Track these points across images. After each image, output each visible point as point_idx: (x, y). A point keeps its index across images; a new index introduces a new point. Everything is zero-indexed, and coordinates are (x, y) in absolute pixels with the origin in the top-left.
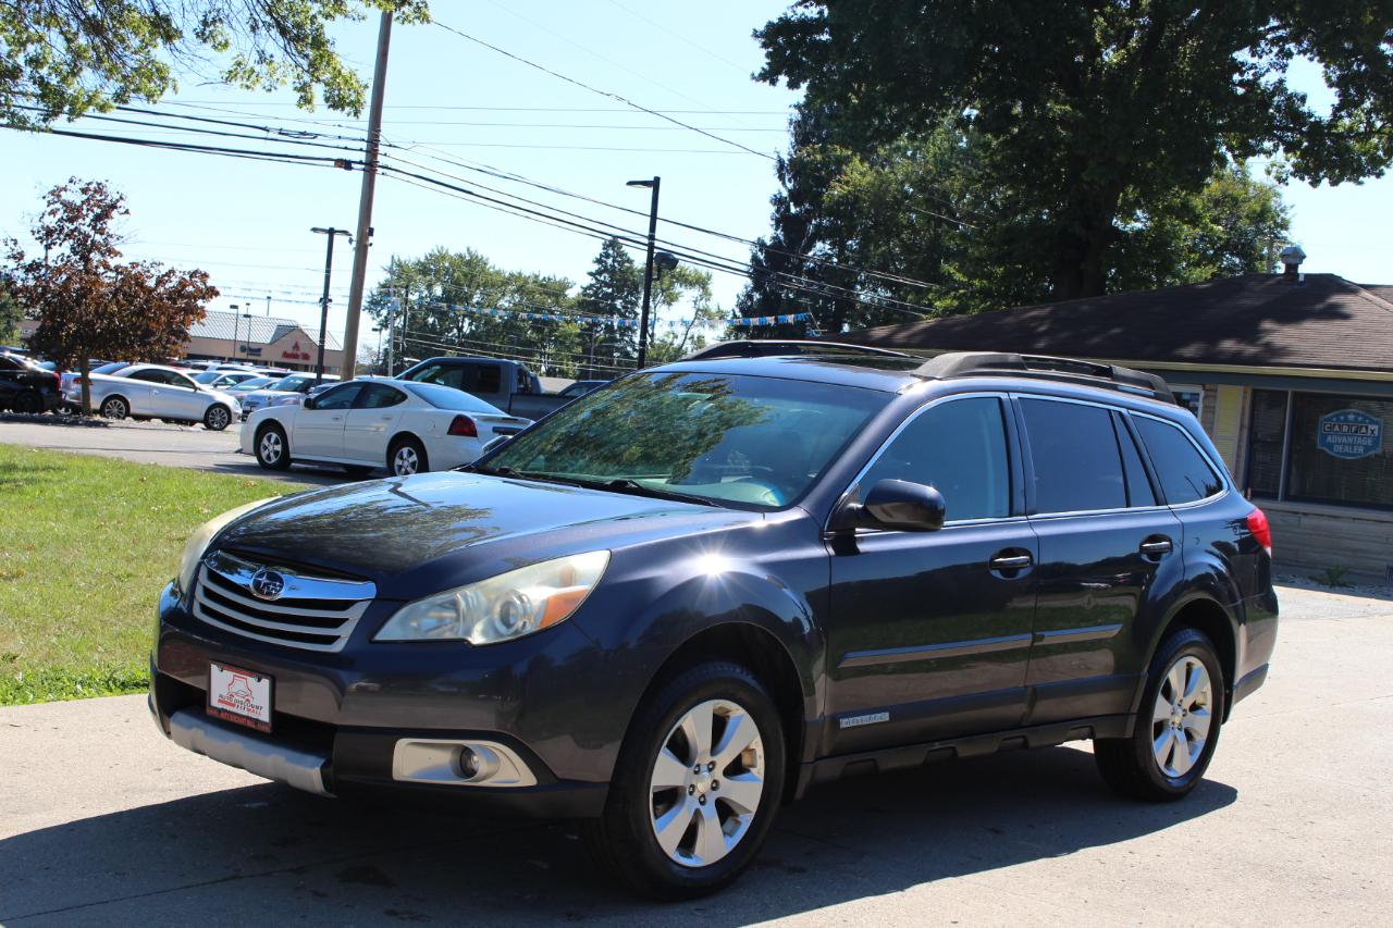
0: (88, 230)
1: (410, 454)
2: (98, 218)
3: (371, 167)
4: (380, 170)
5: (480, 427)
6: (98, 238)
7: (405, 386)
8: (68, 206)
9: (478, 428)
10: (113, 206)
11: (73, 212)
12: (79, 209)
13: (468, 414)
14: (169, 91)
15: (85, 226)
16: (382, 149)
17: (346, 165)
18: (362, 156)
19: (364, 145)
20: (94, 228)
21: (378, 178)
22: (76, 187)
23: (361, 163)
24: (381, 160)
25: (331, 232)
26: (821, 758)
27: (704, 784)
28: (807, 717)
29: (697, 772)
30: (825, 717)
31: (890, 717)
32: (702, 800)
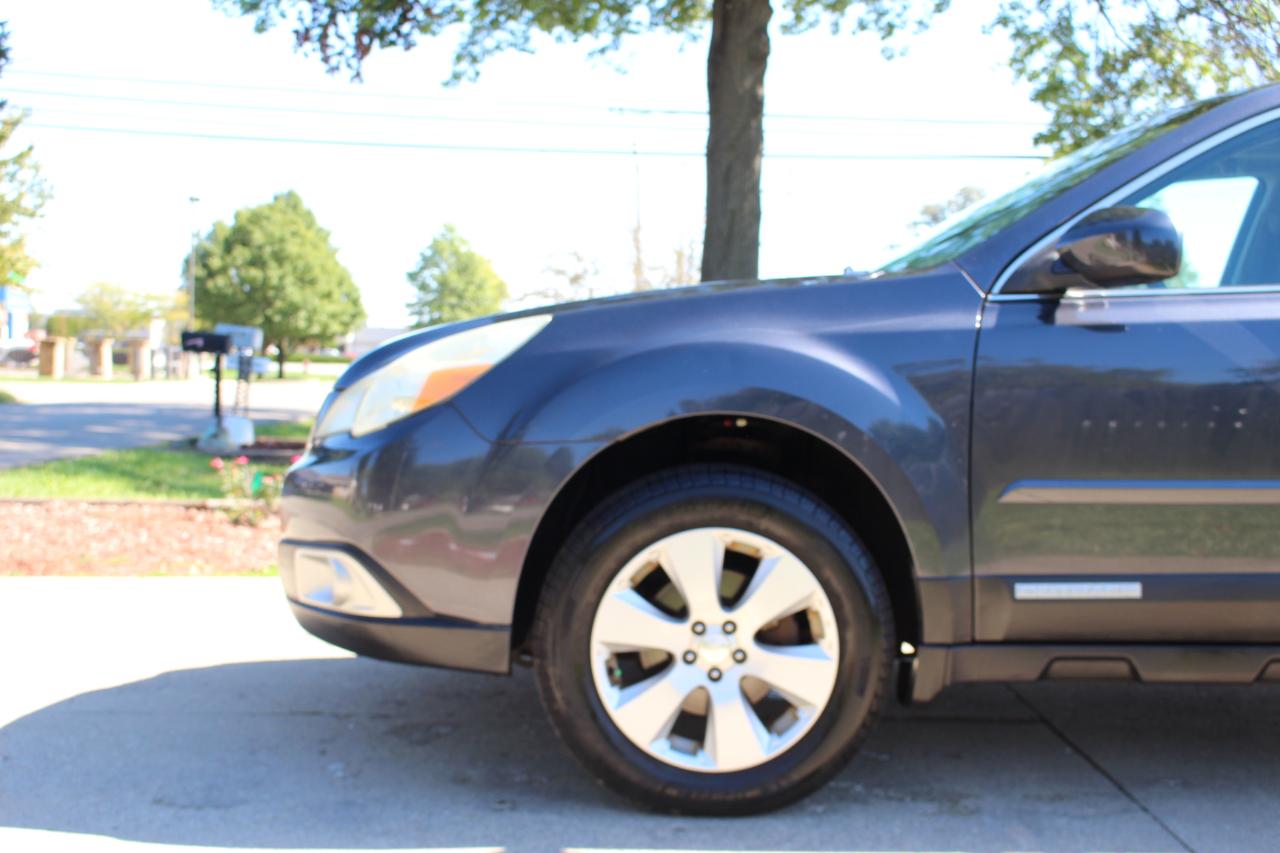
26: (974, 643)
27: (715, 653)
28: (920, 571)
29: (700, 630)
30: (972, 577)
31: (1145, 590)
32: (715, 675)
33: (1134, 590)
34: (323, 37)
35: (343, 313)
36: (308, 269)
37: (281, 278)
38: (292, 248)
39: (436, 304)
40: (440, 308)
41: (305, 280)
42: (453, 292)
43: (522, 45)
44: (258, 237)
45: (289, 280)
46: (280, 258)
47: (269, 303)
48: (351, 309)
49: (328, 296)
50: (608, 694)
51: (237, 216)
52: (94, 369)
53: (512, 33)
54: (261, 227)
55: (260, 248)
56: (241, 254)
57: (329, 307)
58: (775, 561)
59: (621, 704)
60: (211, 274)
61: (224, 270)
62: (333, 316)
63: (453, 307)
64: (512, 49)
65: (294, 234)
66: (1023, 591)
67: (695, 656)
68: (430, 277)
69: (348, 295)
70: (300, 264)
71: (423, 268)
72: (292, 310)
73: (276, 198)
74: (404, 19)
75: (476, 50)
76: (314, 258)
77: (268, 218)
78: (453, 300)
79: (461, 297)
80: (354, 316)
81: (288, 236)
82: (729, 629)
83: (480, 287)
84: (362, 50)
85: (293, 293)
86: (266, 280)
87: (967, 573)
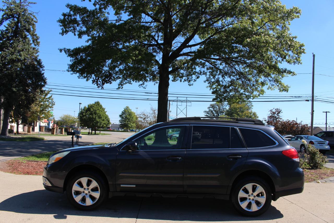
0: (276, 116)
1: (303, 148)
2: (278, 114)
3: (313, 101)
4: (314, 101)
5: (315, 143)
6: (278, 117)
7: (304, 136)
8: (273, 112)
9: (314, 143)
10: (280, 112)
11: (274, 113)
12: (275, 113)
13: (313, 141)
14: (265, 93)
15: (276, 115)
16: (314, 97)
17: (308, 101)
18: (311, 99)
19: (311, 97)
20: (277, 115)
21: (314, 102)
22: (275, 109)
23: (311, 100)
24: (314, 99)
25: (326, 112)
26: (116, 191)
27: (86, 192)
28: (109, 183)
29: (85, 189)
30: (116, 184)
31: (136, 186)
32: (86, 194)
33: (134, 186)
34: (97, 82)
35: (106, 123)
36: (100, 115)
37: (95, 117)
38: (98, 112)
39: (125, 121)
40: (125, 122)
41: (100, 117)
42: (128, 119)
43: (130, 83)
44: (92, 110)
45: (97, 117)
46: (95, 113)
47: (93, 121)
48: (108, 122)
49: (104, 120)
50: (74, 196)
51: (88, 106)
52: (61, 132)
53: (128, 81)
54: (92, 108)
55: (92, 112)
56: (88, 113)
57: (104, 122)
58: (93, 181)
59: (76, 197)
60: (83, 116)
61: (85, 115)
62: (104, 124)
63: (127, 121)
64: (128, 84)
65: (98, 109)
66: (122, 186)
67: (84, 192)
68: (124, 116)
69: (107, 120)
70: (99, 114)
71: (122, 115)
72: (97, 122)
73: (95, 103)
74: (110, 79)
75: (122, 83)
76: (101, 113)
77: (94, 107)
78: (128, 120)
79: (129, 120)
80: (108, 124)
81: (97, 110)
82: (88, 189)
83: (132, 118)
84: (103, 84)
85: (98, 120)
86: (93, 117)
87: (115, 183)
